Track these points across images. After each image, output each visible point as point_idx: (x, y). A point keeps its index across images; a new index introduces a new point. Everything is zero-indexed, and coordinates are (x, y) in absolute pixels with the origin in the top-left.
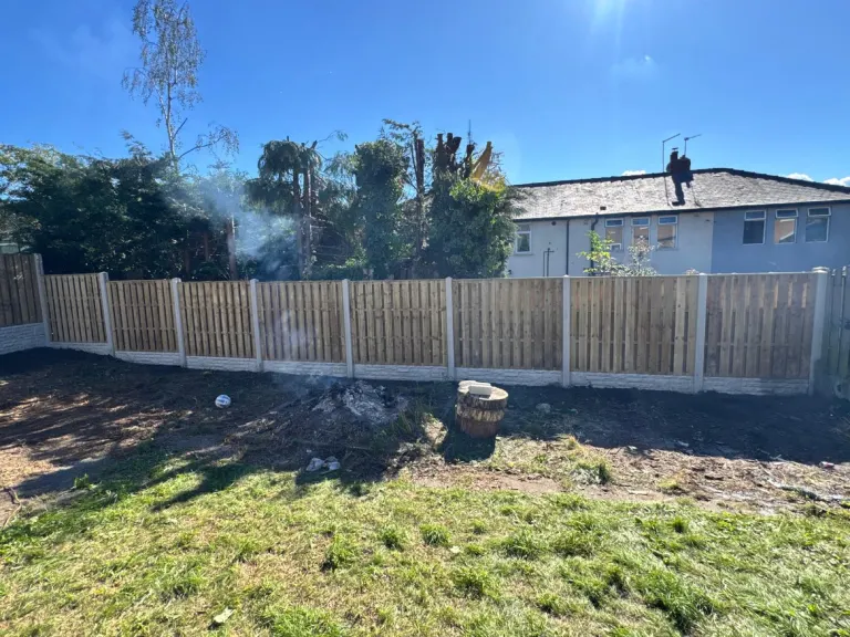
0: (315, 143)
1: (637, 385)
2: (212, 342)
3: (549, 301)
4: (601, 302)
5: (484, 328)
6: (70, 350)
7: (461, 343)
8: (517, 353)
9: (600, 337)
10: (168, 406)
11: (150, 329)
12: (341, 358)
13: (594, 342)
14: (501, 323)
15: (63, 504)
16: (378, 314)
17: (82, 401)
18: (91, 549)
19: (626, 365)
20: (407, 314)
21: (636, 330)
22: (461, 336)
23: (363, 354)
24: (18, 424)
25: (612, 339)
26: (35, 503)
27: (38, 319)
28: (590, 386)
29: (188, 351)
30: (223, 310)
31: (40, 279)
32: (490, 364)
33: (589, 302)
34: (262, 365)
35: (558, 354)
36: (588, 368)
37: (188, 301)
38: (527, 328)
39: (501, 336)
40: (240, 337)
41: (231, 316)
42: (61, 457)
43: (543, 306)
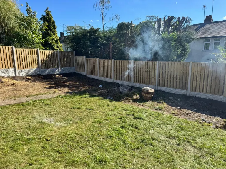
0: (132, 21)
1: (210, 98)
2: (104, 74)
3: (185, 69)
4: (201, 71)
5: (166, 76)
6: (79, 74)
7: (160, 79)
8: (175, 84)
9: (200, 82)
10: (91, 86)
11: (93, 70)
12: (130, 81)
13: (198, 82)
14: (171, 75)
15: (71, 95)
16: (140, 70)
17: (78, 83)
18: (72, 99)
19: (208, 91)
20: (146, 70)
21: (212, 80)
22: (160, 78)
23: (135, 80)
24: (68, 85)
25: (204, 82)
26: (67, 94)
27: (74, 66)
28: (196, 96)
29: (100, 76)
30: (107, 67)
31: (74, 57)
32: (167, 87)
33: (197, 70)
34: (114, 81)
35: (187, 86)
36: (196, 91)
37: (100, 64)
38: (178, 77)
39: (171, 78)
40: (110, 73)
41: (108, 68)
42: (72, 90)
43: (183, 71)
